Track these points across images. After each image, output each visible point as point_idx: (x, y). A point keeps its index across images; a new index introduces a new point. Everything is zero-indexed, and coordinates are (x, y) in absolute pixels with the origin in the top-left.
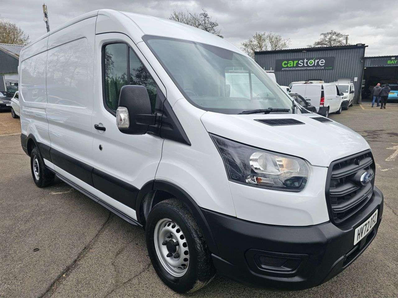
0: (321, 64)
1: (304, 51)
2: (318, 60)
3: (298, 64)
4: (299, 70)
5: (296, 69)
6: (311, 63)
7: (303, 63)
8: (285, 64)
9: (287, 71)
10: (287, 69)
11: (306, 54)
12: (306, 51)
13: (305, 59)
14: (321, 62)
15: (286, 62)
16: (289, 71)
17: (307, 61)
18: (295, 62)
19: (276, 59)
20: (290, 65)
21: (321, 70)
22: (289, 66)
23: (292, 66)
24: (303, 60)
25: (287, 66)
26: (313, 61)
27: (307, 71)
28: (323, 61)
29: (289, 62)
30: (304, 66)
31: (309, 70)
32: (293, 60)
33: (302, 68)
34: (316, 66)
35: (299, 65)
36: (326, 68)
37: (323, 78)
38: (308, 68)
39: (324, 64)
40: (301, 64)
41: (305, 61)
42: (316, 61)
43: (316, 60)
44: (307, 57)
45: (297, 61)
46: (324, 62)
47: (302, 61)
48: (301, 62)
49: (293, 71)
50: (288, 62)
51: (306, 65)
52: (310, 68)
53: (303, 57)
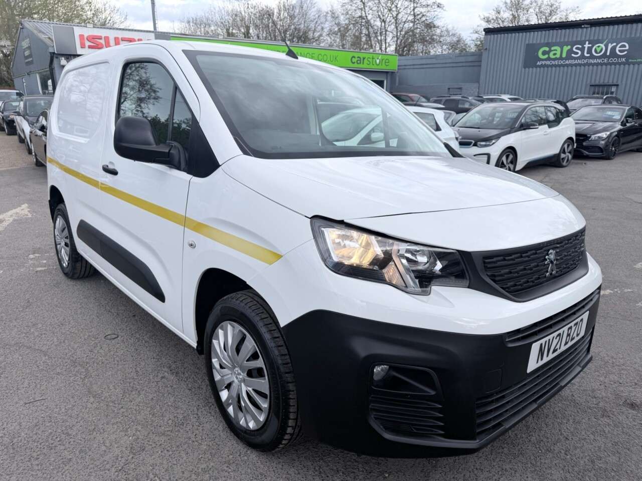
0: (620, 51)
1: (586, 26)
2: (615, 44)
3: (570, 52)
4: (572, 65)
5: (567, 62)
6: (598, 50)
7: (582, 50)
8: (544, 53)
9: (548, 66)
10: (548, 63)
11: (589, 29)
12: (589, 26)
13: (587, 42)
14: (620, 47)
15: (547, 49)
16: (552, 66)
17: (590, 45)
18: (566, 48)
19: (527, 42)
20: (555, 54)
21: (620, 64)
22: (551, 56)
23: (558, 56)
24: (583, 43)
25: (549, 57)
26: (602, 46)
27: (589, 66)
28: (624, 46)
29: (553, 48)
30: (583, 57)
31: (593, 65)
32: (561, 46)
33: (579, 62)
34: (609, 57)
35: (573, 55)
36: (630, 61)
37: (622, 82)
38: (592, 61)
39: (626, 52)
40: (577, 53)
41: (587, 45)
42: (610, 46)
43: (610, 44)
44: (592, 38)
45: (569, 47)
46: (627, 48)
47: (580, 46)
48: (576, 48)
49: (559, 66)
50: (550, 48)
51: (589, 55)
52: (595, 61)
53: (583, 39)
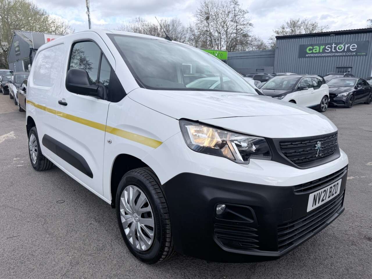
0: (352, 49)
1: (333, 35)
2: (349, 45)
3: (324, 49)
4: (326, 57)
5: (323, 55)
6: (340, 48)
7: (331, 48)
8: (310, 50)
9: (312, 57)
10: (312, 55)
11: (335, 37)
13: (334, 44)
14: (352, 46)
15: (311, 48)
16: (314, 57)
17: (335, 46)
18: (322, 47)
19: (300, 44)
20: (316, 50)
21: (352, 56)
22: (314, 51)
23: (318, 51)
24: (331, 44)
25: (312, 52)
26: (342, 46)
27: (335, 57)
28: (354, 46)
29: (314, 47)
30: (331, 52)
31: (338, 56)
32: (319, 45)
33: (330, 54)
34: (346, 52)
35: (326, 51)
36: (358, 54)
37: (354, 65)
38: (337, 54)
39: (356, 49)
40: (328, 50)
41: (334, 46)
42: (346, 46)
43: (346, 45)
44: (336, 42)
45: (324, 47)
46: (356, 47)
47: (330, 46)
48: (328, 47)
49: (319, 57)
50: (313, 47)
51: (335, 51)
52: (339, 54)
53: (331, 42)
